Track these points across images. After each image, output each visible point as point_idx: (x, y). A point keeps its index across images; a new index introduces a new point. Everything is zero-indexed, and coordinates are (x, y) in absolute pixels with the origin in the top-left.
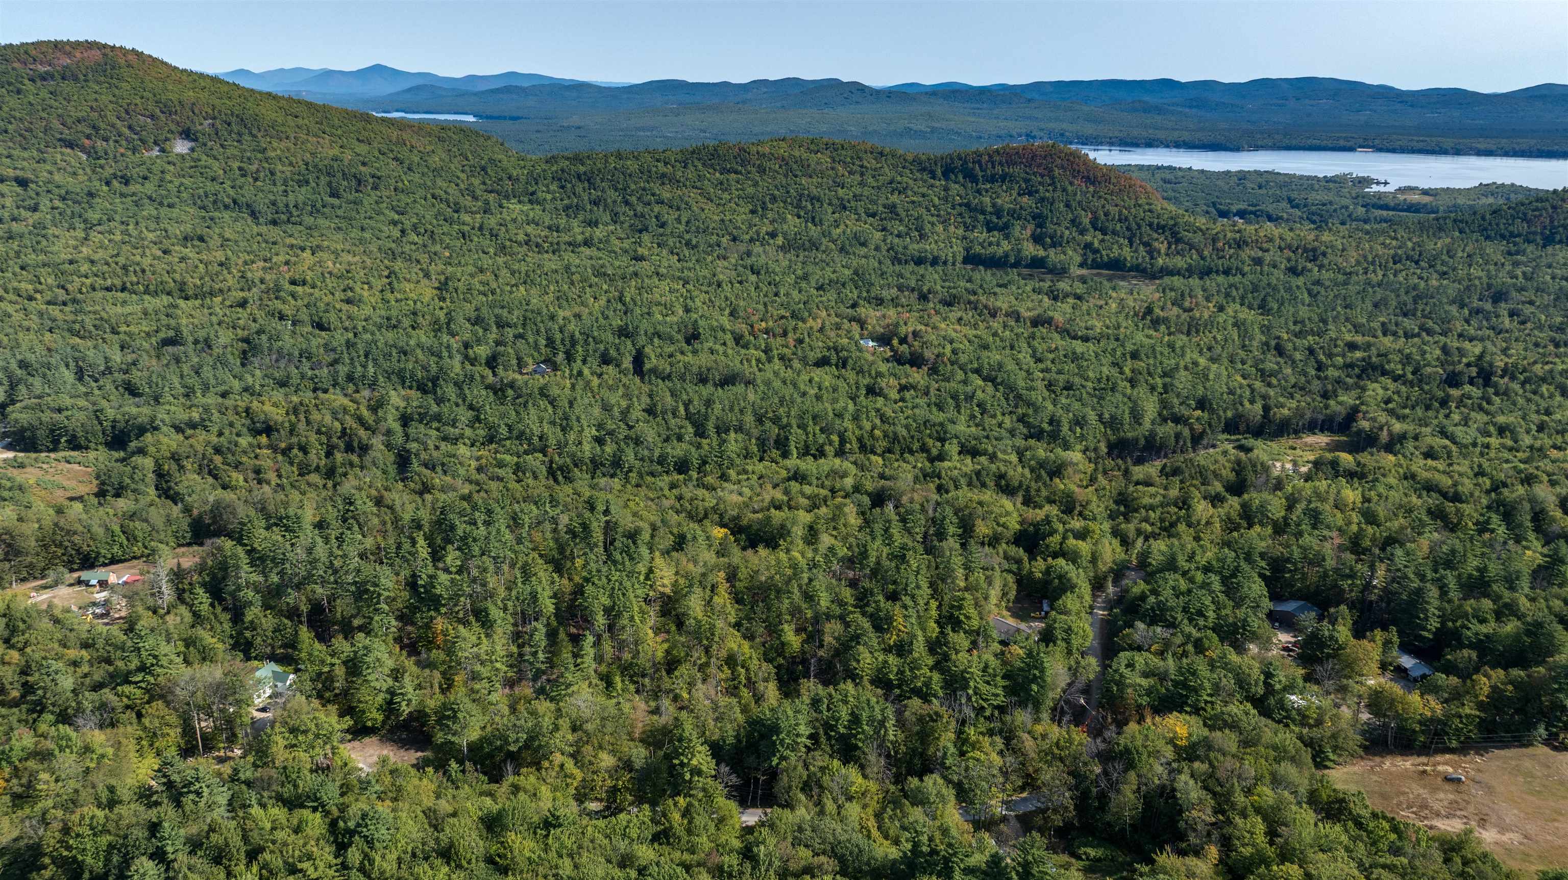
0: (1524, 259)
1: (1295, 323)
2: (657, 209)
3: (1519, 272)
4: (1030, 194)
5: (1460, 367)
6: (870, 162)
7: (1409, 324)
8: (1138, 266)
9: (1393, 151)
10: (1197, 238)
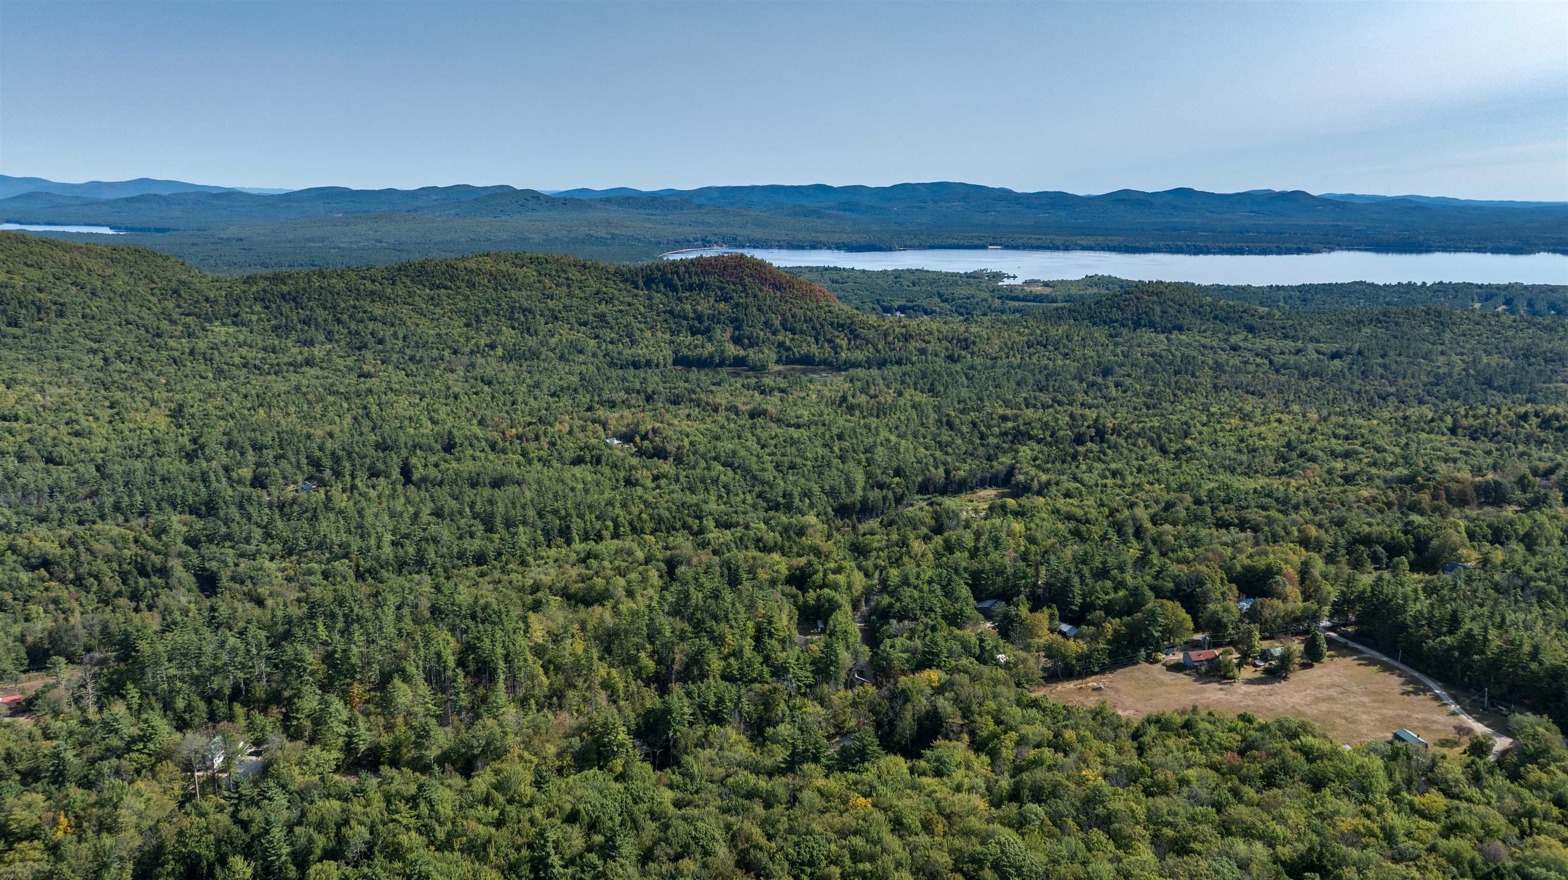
0: (1121, 340)
1: (959, 402)
2: (371, 325)
3: (1119, 351)
4: (726, 300)
5: (1083, 429)
6: (574, 274)
7: (1045, 397)
8: (825, 360)
9: (1016, 247)
10: (871, 334)
